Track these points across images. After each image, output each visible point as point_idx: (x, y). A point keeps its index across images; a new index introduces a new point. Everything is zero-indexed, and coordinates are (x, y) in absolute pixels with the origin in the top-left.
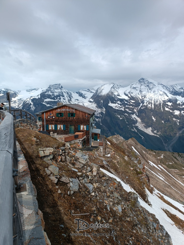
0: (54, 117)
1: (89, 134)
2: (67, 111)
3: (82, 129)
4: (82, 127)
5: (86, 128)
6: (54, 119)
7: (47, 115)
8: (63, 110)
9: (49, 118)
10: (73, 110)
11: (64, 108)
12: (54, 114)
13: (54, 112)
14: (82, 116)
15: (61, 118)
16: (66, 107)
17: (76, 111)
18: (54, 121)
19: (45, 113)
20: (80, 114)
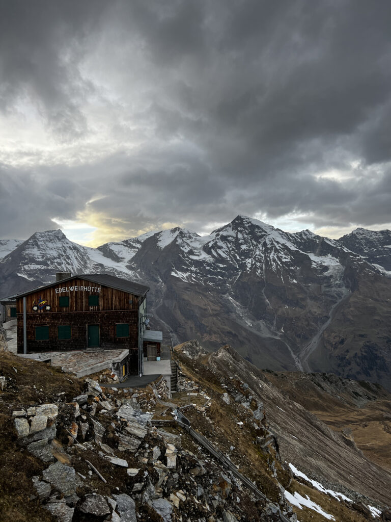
6: (48, 312)
7: (31, 303)
8: (72, 290)
9: (34, 311)
10: (97, 289)
11: (74, 284)
12: (47, 300)
13: (48, 294)
14: (120, 301)
15: (66, 309)
16: (78, 283)
17: (104, 291)
18: (48, 317)
19: (24, 299)
20: (116, 298)
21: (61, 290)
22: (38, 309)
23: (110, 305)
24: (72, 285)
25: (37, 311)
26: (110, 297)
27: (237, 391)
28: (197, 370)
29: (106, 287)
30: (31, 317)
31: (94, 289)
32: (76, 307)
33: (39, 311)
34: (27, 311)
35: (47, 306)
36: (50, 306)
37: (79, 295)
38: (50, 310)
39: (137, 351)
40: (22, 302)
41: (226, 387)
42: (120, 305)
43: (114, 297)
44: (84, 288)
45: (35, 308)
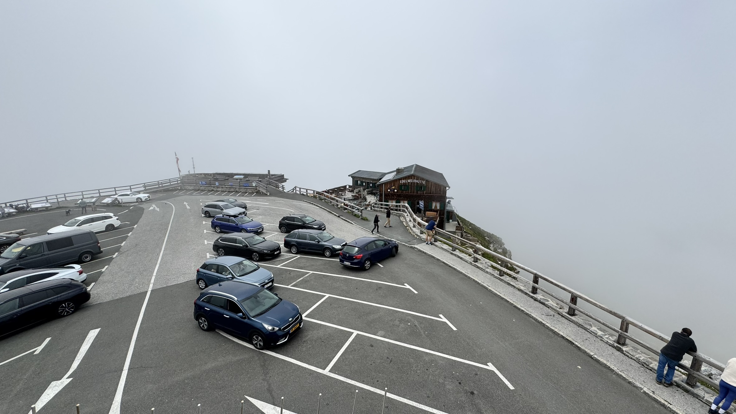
0: (396, 191)
1: (443, 214)
2: (414, 183)
3: (433, 208)
4: (434, 204)
5: (440, 207)
6: (396, 193)
7: (387, 187)
8: (409, 181)
9: (388, 192)
10: (423, 182)
11: (410, 178)
12: (395, 187)
13: (396, 183)
14: (436, 189)
15: (405, 192)
16: (413, 178)
17: (427, 183)
18: (395, 195)
19: (384, 185)
20: (433, 187)
21: (403, 181)
22: (390, 191)
23: (430, 191)
24: (409, 179)
25: (390, 192)
26: (430, 187)
27: (495, 242)
28: (470, 227)
29: (428, 181)
30: (386, 195)
31: (421, 182)
32: (411, 191)
33: (391, 192)
34: (385, 192)
35: (395, 189)
36: (397, 189)
37: (413, 185)
38: (397, 192)
39: (443, 218)
40: (382, 187)
41: (488, 239)
42: (435, 191)
43: (432, 187)
44: (416, 181)
45: (389, 190)
